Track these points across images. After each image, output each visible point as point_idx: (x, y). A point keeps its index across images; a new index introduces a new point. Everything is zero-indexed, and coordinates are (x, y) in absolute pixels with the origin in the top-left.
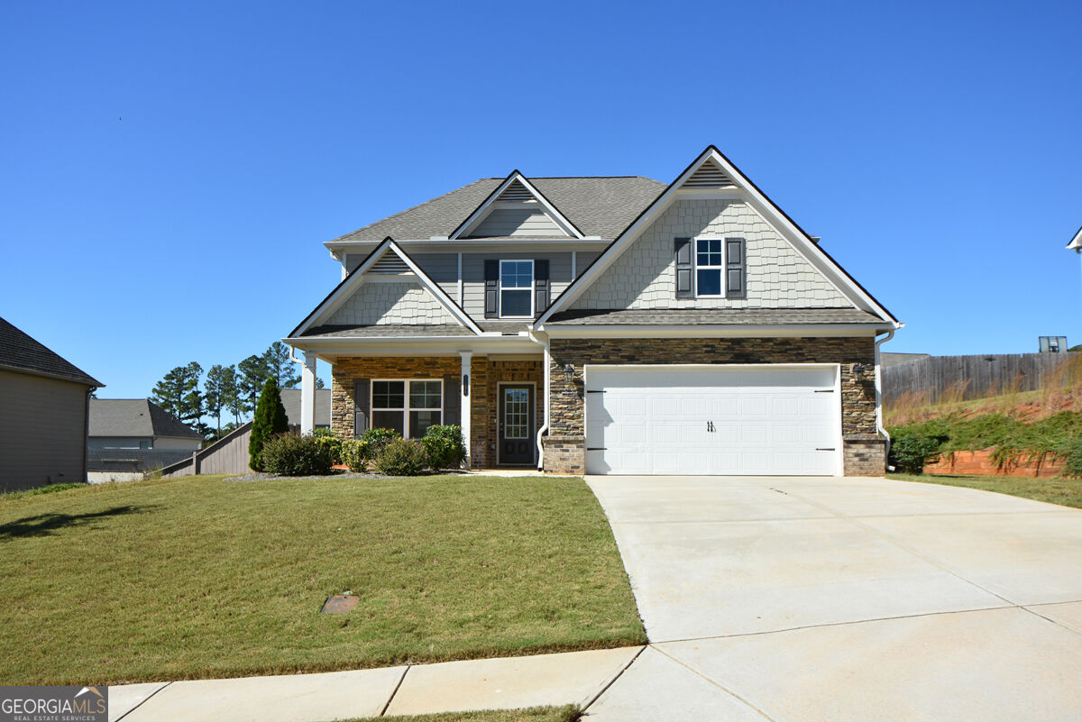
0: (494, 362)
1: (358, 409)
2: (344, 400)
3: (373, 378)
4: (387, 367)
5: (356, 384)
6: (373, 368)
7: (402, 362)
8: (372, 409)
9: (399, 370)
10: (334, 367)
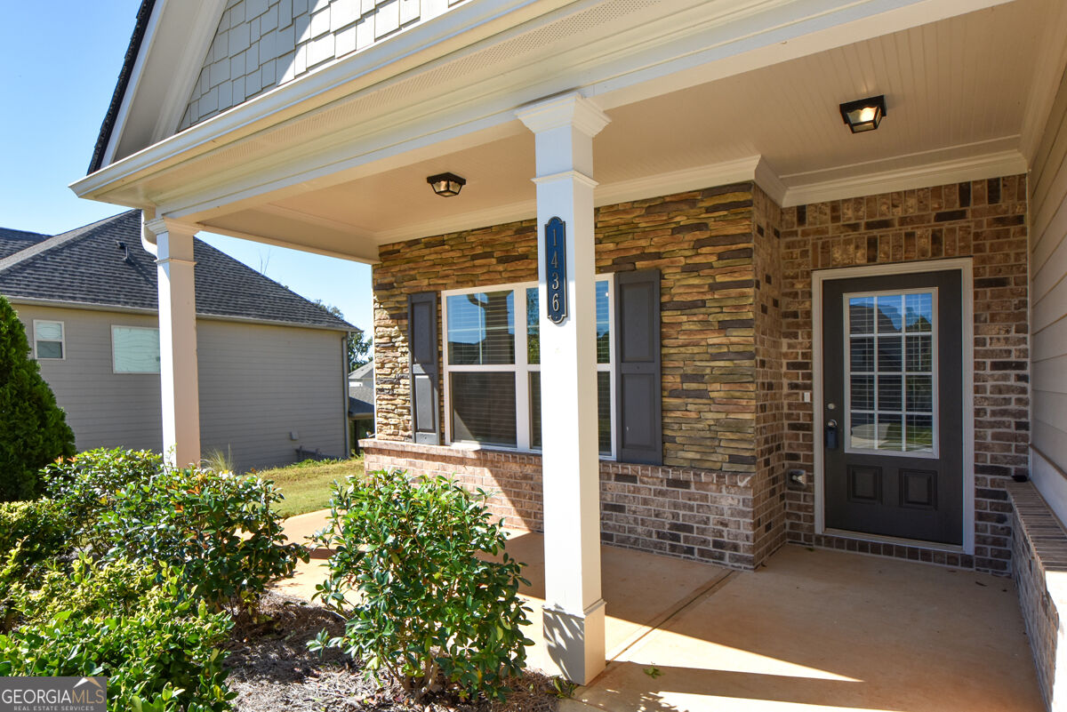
0: (801, 212)
1: (418, 368)
2: (394, 348)
3: (445, 287)
4: (474, 257)
5: (413, 305)
6: (444, 263)
7: (506, 237)
8: (448, 368)
9: (501, 261)
10: (374, 272)
